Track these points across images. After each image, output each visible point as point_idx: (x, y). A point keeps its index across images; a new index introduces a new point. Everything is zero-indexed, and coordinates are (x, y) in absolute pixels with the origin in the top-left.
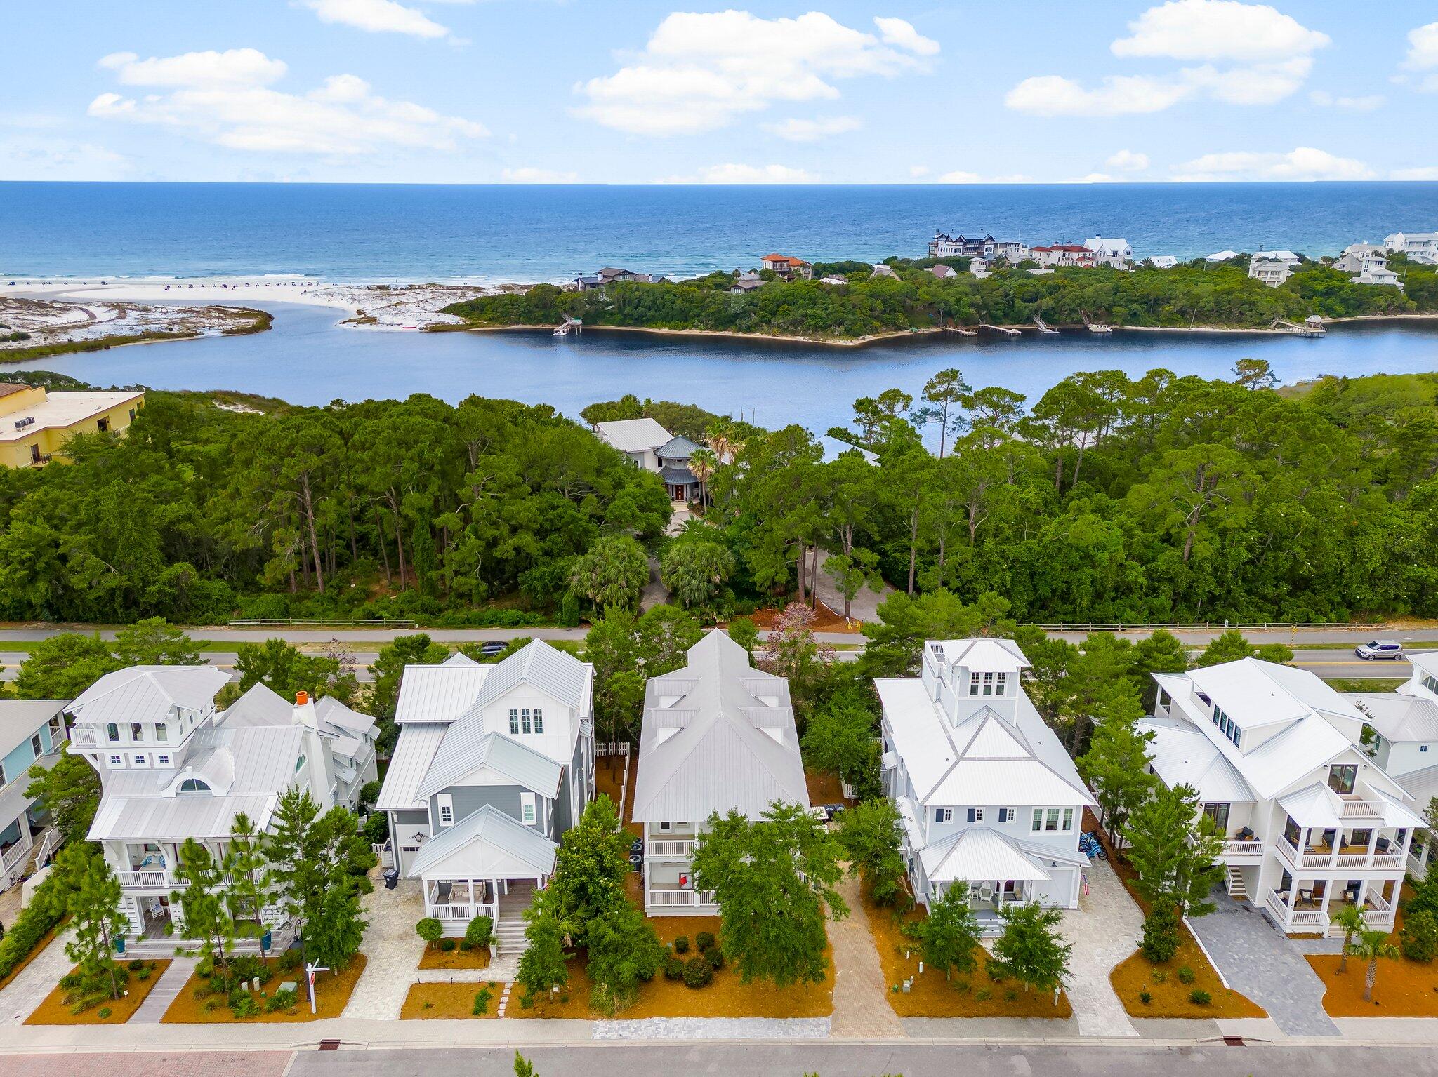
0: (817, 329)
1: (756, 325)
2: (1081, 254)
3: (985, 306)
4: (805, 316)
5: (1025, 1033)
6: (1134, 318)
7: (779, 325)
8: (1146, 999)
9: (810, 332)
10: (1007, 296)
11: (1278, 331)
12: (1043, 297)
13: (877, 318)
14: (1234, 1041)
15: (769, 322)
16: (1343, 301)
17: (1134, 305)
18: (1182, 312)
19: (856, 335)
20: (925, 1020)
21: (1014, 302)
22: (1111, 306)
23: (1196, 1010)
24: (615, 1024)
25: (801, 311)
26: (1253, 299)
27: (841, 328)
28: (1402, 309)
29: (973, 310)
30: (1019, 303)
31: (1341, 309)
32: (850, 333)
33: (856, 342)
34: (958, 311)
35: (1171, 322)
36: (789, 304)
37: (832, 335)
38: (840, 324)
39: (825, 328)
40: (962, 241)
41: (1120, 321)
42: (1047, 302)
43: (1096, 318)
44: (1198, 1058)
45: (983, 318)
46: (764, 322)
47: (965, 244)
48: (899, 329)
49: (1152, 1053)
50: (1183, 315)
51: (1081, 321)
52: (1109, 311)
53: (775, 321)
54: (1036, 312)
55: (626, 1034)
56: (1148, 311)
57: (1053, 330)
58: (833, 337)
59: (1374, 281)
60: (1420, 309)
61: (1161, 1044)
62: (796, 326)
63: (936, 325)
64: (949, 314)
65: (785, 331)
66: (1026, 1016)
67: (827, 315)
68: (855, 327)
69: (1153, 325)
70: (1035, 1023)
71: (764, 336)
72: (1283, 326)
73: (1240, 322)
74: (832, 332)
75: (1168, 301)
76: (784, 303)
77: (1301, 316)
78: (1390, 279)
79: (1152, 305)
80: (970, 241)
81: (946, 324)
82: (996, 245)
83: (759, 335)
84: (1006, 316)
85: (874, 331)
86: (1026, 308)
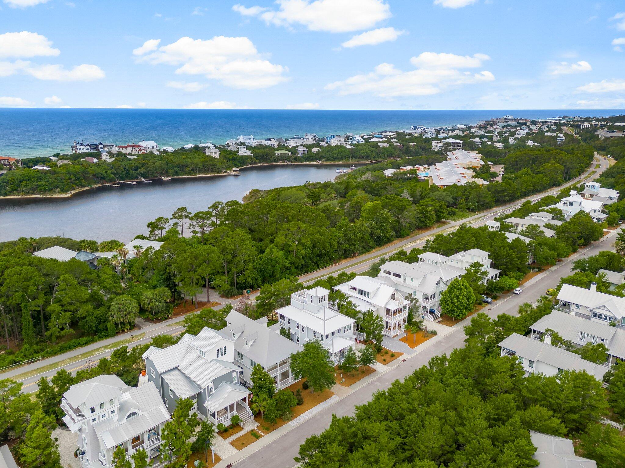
0: (45, 191)
1: (10, 192)
2: (140, 148)
3: (117, 174)
4: (38, 185)
5: (372, 378)
6: (176, 173)
7: (23, 191)
8: (384, 360)
9: (42, 193)
10: (125, 168)
11: (225, 174)
12: (140, 168)
13: (72, 183)
14: (404, 361)
15: (17, 190)
16: (239, 162)
17: (176, 168)
18: (193, 170)
19: (66, 192)
20: (353, 385)
21: (129, 171)
22: (167, 169)
23: (394, 358)
24: (294, 421)
25: (35, 183)
26: (214, 163)
27: (59, 189)
28: (255, 163)
29: (113, 176)
30: (131, 171)
31: (238, 164)
32: (64, 191)
33: (69, 195)
34: (107, 177)
35: (189, 174)
36: (26, 181)
37: (55, 192)
38: (57, 188)
39: (50, 190)
40: (89, 145)
41: (172, 174)
42: (142, 170)
43: (162, 174)
44: (402, 366)
45: (117, 178)
46: (14, 190)
47: (90, 146)
48: (83, 186)
49: (394, 369)
50: (193, 171)
51: (157, 177)
52: (167, 172)
53: (20, 189)
54: (138, 174)
55: (298, 422)
56: (180, 170)
57: (149, 181)
58: (56, 193)
59: (244, 154)
60: (260, 163)
61: (394, 367)
62: (34, 190)
63: (99, 183)
64: (103, 178)
65: (28, 193)
66: (369, 374)
67: (50, 184)
68: (65, 188)
69: (184, 175)
70: (371, 375)
71: (16, 197)
72: (226, 172)
73: (212, 172)
74: (54, 191)
75: (187, 166)
76: (23, 180)
77: (229, 168)
78: (249, 153)
79: (182, 168)
80: (92, 145)
81: (103, 182)
82: (104, 146)
83: (12, 197)
84: (127, 176)
85: (73, 189)
86: (135, 173)
